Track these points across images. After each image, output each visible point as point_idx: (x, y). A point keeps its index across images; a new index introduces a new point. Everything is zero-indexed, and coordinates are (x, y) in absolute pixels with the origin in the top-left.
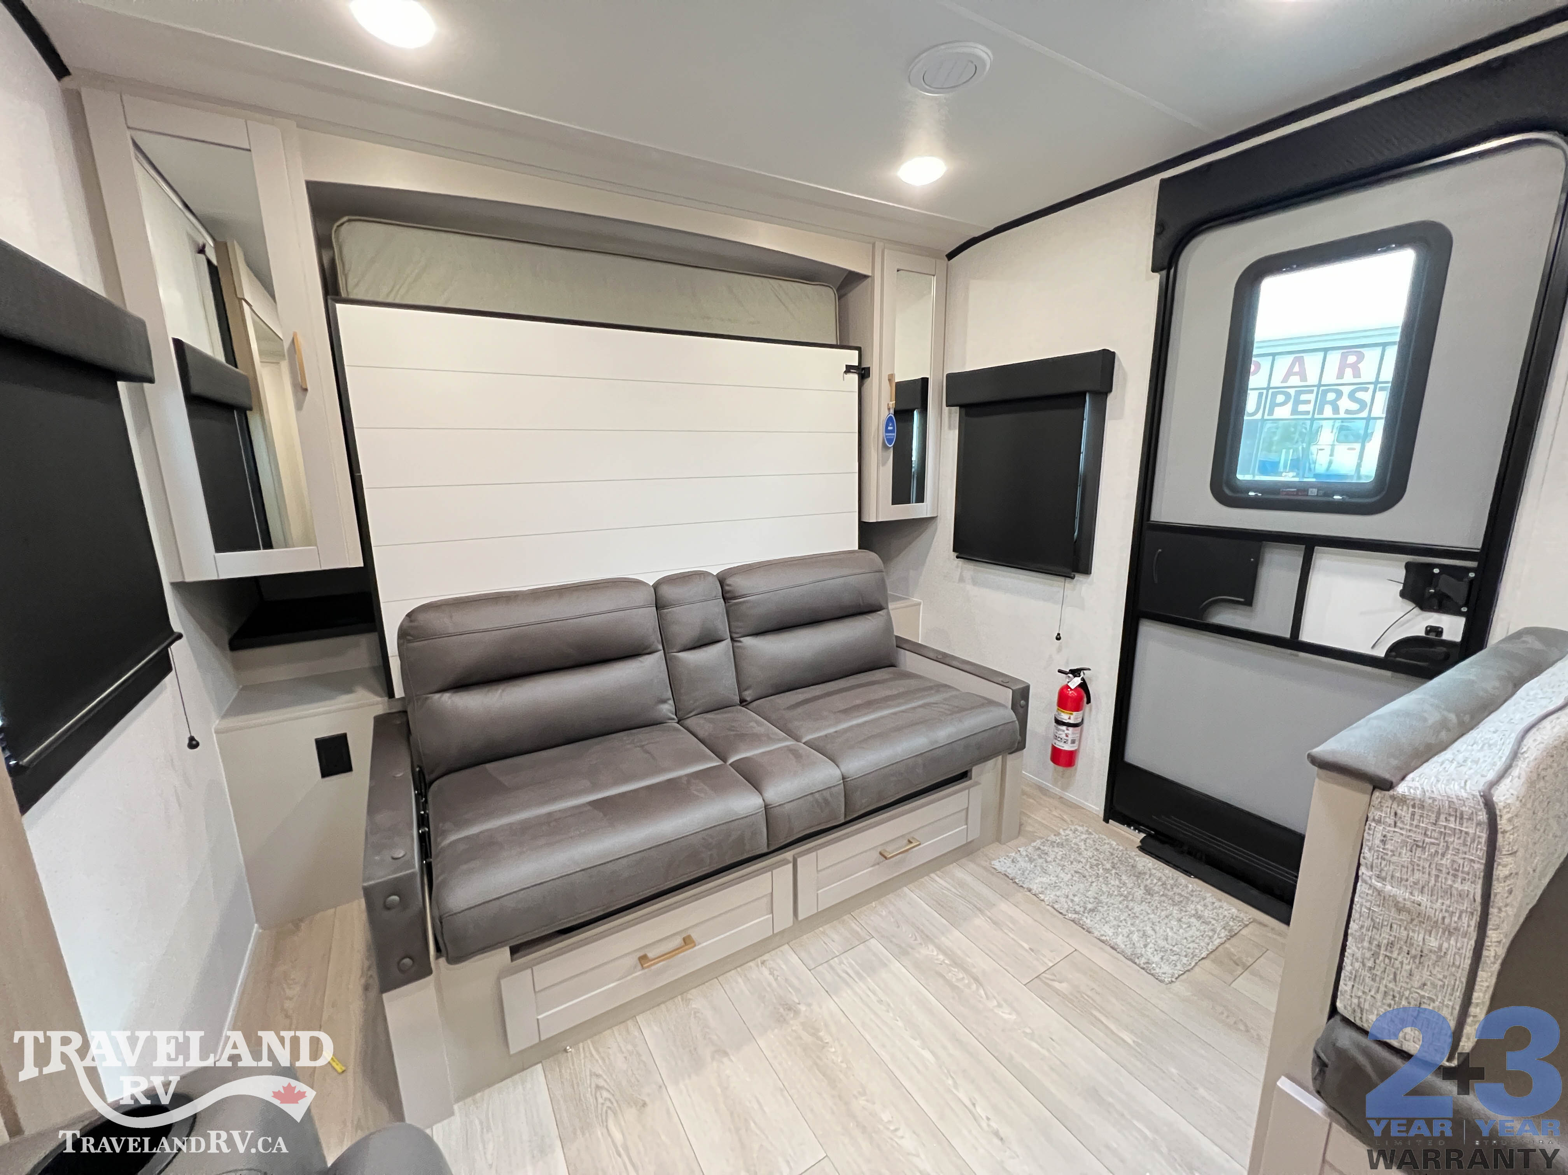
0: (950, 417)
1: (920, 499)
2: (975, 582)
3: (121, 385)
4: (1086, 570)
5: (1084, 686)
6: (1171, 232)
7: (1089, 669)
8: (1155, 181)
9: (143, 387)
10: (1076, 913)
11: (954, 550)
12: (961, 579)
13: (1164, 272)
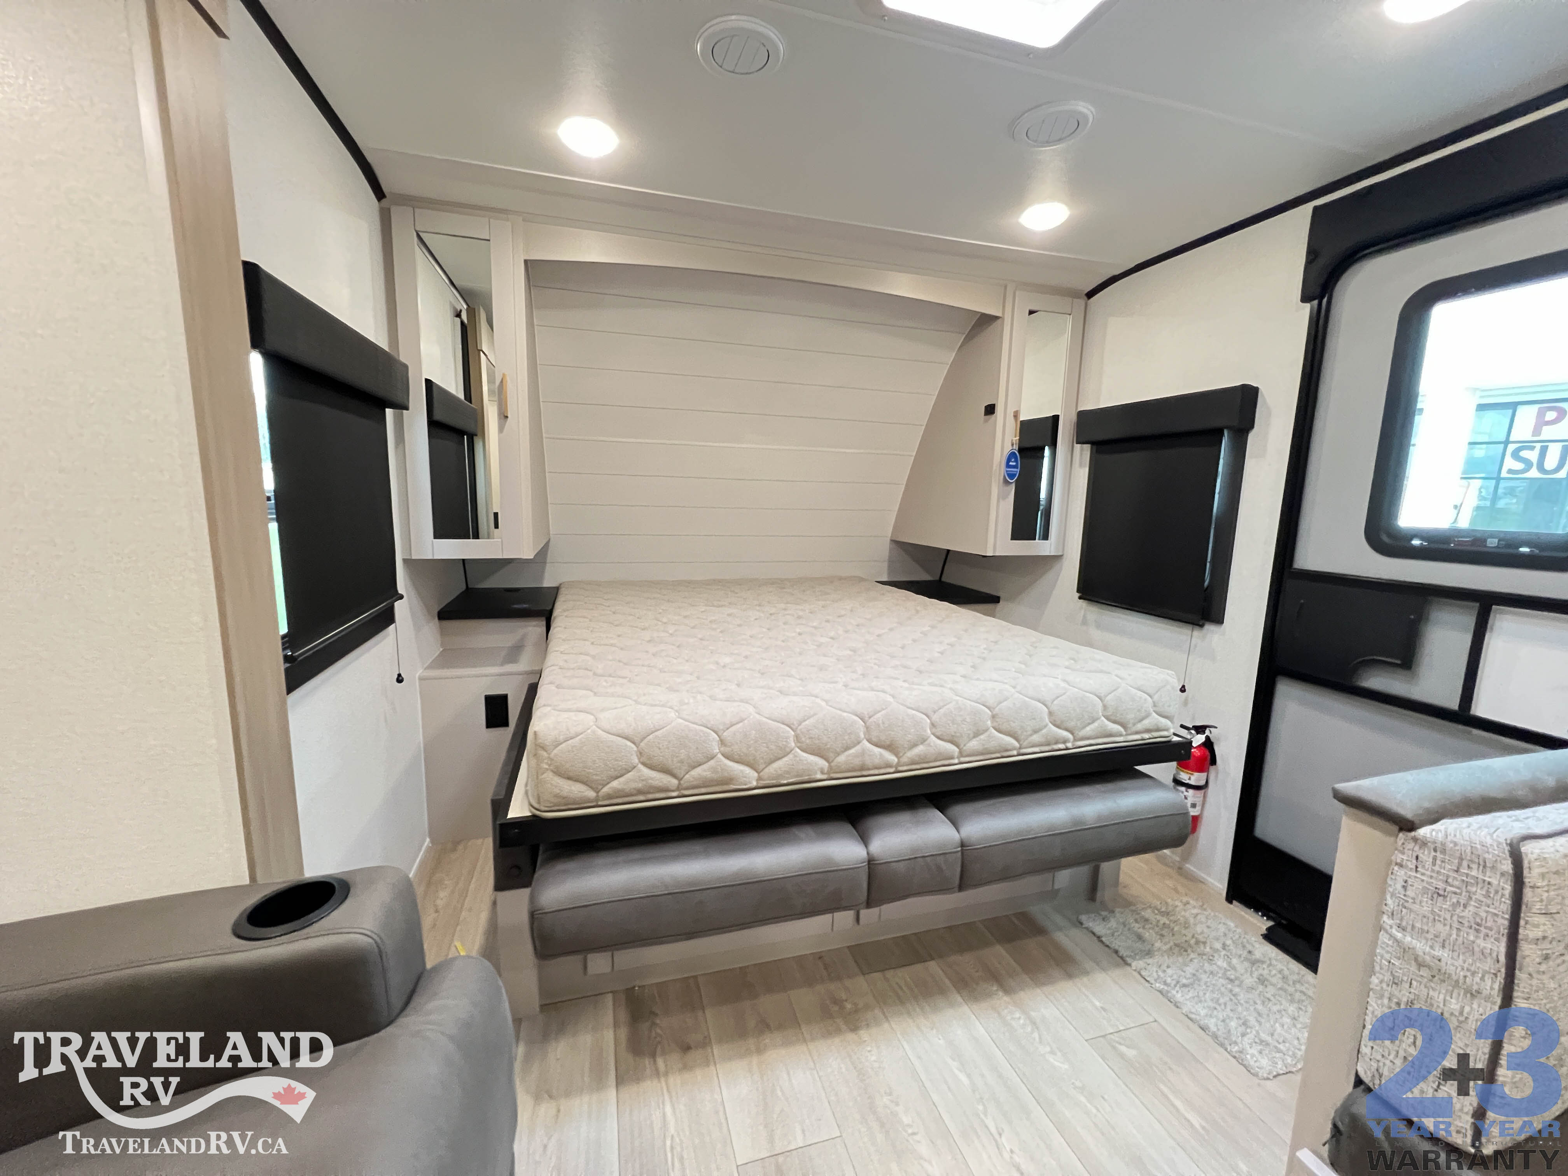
0: (1081, 454)
1: (1045, 537)
2: (1098, 626)
3: (389, 411)
4: (1219, 620)
5: (1208, 744)
6: (1323, 261)
7: (1216, 728)
8: (1307, 209)
9: (402, 414)
10: (1165, 983)
11: (1078, 591)
12: (1085, 622)
13: (1316, 302)
